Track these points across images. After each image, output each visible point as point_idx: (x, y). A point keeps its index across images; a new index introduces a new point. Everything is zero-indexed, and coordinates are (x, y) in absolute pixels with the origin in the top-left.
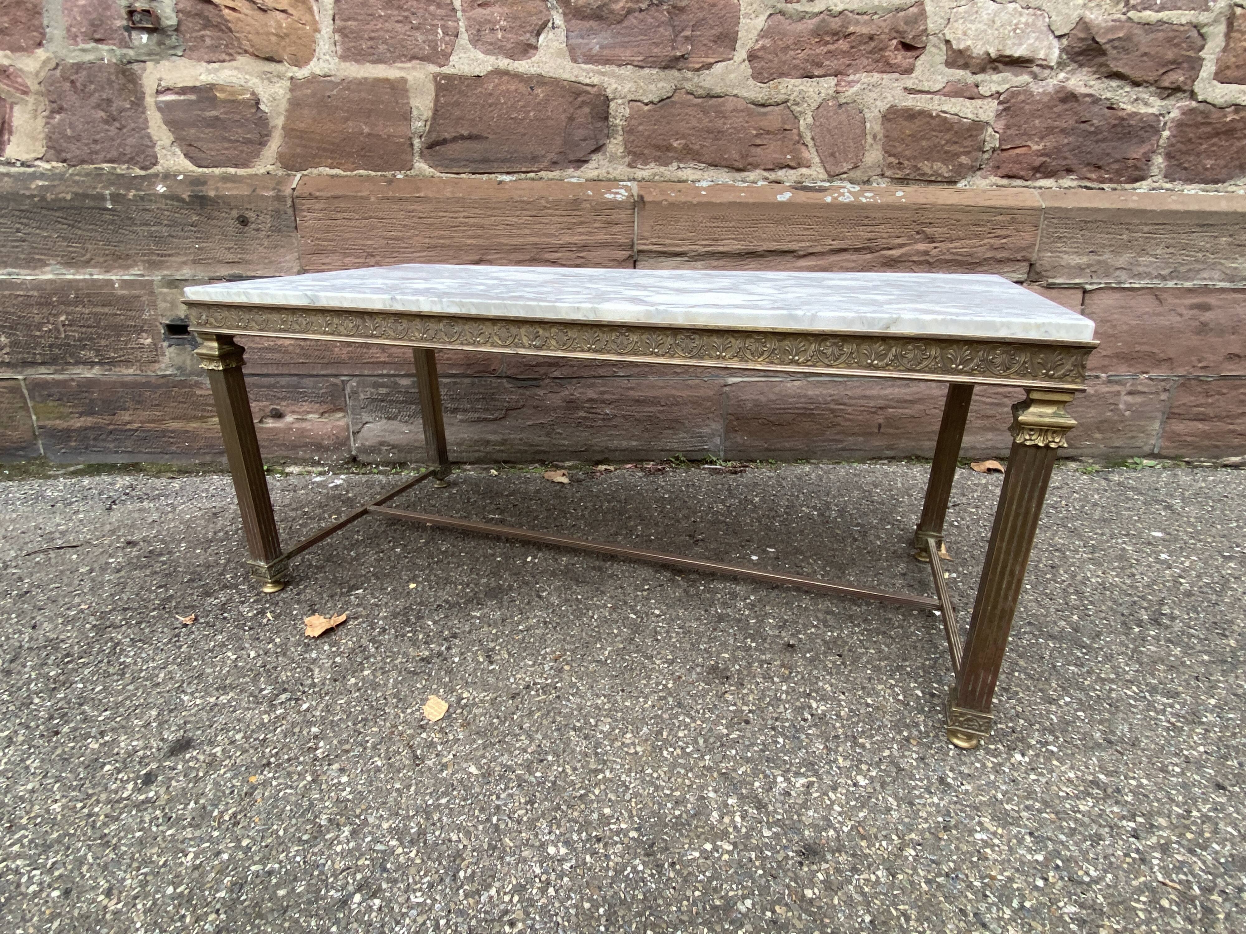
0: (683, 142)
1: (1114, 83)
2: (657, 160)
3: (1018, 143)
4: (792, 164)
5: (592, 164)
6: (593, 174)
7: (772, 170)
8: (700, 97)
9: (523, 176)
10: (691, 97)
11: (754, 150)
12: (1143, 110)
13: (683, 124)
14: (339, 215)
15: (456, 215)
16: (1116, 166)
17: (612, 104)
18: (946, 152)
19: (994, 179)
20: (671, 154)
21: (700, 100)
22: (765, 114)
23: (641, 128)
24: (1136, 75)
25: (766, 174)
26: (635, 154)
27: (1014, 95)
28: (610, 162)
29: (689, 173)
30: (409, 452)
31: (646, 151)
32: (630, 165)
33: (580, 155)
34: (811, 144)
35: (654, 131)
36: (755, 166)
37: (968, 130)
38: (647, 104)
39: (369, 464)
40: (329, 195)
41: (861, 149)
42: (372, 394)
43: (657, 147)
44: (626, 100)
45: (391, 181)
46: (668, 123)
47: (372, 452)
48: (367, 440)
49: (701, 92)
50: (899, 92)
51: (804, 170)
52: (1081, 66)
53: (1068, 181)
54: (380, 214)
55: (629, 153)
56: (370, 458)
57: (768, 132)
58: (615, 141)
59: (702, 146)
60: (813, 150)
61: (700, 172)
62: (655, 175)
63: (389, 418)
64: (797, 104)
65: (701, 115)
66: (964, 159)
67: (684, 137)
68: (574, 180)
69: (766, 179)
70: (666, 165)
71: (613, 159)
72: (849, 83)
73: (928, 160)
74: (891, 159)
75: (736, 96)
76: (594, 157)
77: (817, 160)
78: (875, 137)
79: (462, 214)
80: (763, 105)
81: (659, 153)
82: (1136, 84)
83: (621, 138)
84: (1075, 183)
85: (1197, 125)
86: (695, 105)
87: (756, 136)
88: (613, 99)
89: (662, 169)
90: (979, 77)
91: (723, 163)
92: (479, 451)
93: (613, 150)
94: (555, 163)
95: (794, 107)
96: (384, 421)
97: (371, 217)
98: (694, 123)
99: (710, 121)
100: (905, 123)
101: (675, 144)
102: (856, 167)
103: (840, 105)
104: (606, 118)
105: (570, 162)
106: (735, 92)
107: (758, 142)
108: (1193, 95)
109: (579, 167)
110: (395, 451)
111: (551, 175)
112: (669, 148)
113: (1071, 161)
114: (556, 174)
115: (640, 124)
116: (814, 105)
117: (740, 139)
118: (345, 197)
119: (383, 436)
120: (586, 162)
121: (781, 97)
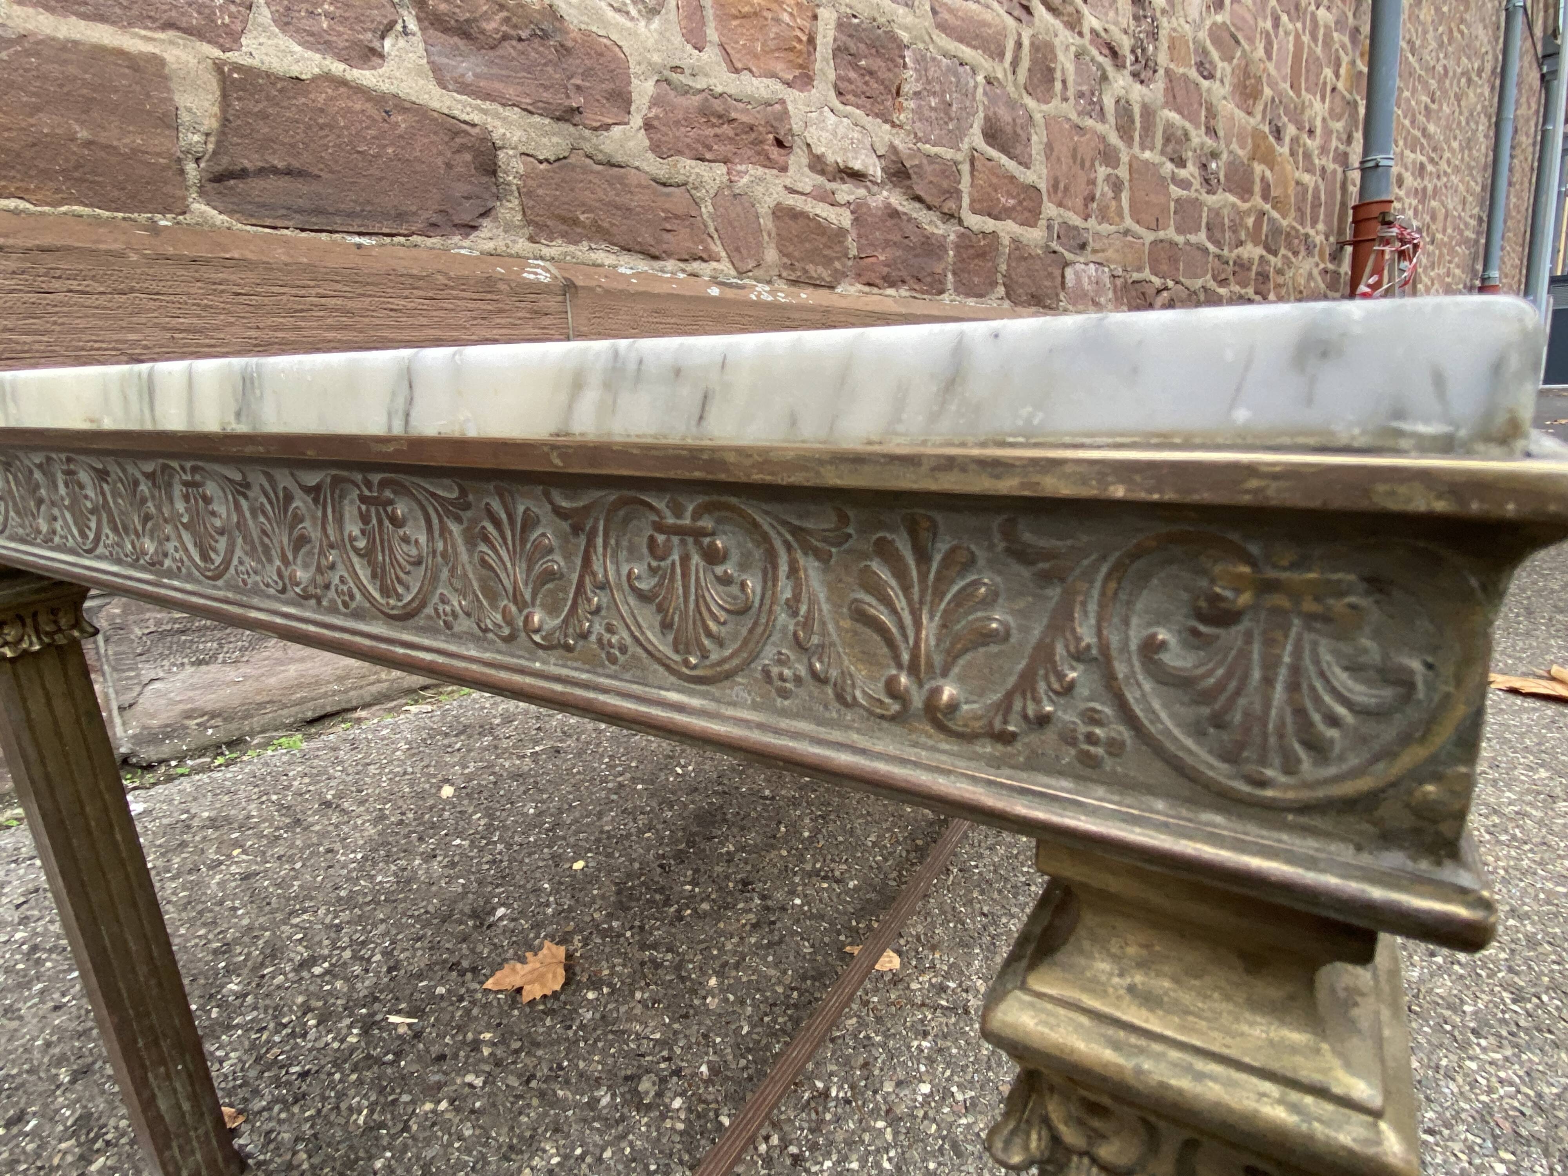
0: (591, 215)
1: (917, 205)
2: (564, 235)
3: (869, 252)
4: (705, 256)
5: (484, 233)
6: (489, 246)
7: (686, 260)
8: (600, 163)
9: (388, 240)
10: (588, 161)
11: (667, 236)
12: (936, 231)
13: (587, 193)
14: (56, 284)
15: (303, 292)
16: (929, 279)
17: (501, 154)
18: (825, 256)
19: (860, 287)
20: (579, 230)
21: (600, 167)
22: (668, 195)
23: (540, 192)
24: (928, 199)
25: (682, 265)
26: (536, 224)
27: (859, 205)
28: (506, 232)
29: (603, 256)
30: (247, 716)
31: (549, 223)
32: (532, 239)
33: (466, 218)
34: (716, 236)
35: (556, 198)
36: (669, 255)
37: (837, 235)
38: (541, 162)
39: (161, 762)
40: (30, 244)
41: (760, 245)
42: (158, 623)
43: (564, 220)
44: (518, 153)
45: (154, 229)
46: (572, 190)
47: (167, 736)
48: (153, 716)
49: (600, 157)
50: (780, 189)
51: (714, 264)
52: (895, 186)
53: (904, 292)
54: (154, 286)
55: (529, 223)
56: (166, 749)
57: (677, 217)
58: (510, 205)
59: (612, 224)
60: (718, 242)
61: (613, 257)
62: (566, 254)
63: (200, 663)
64: (696, 188)
65: (606, 186)
66: (837, 265)
67: (590, 210)
68: (463, 251)
69: (683, 271)
70: (576, 243)
71: (508, 228)
72: (739, 172)
73: (812, 262)
74: (785, 260)
75: (637, 168)
76: (486, 222)
77: (723, 254)
78: (769, 235)
79: (313, 292)
80: (664, 185)
81: (565, 228)
82: (929, 208)
83: (516, 202)
84: (907, 294)
85: (967, 247)
86: (598, 173)
87: (666, 219)
88: (500, 148)
89: (572, 248)
90: (833, 185)
91: (638, 248)
92: (379, 681)
93: (508, 216)
94: (434, 225)
95: (693, 192)
96: (189, 670)
97: (132, 290)
98: (601, 194)
99: (617, 195)
100: (791, 223)
101: (582, 218)
102: (758, 265)
103: (735, 196)
104: (494, 173)
105: (455, 226)
106: (637, 164)
107: (669, 227)
108: (960, 222)
109: (467, 235)
110: (218, 721)
111: (429, 242)
112: (576, 222)
113: (904, 274)
114: (435, 241)
115: (540, 186)
116: (712, 192)
117: (648, 221)
118: (68, 249)
119: (191, 700)
120: (474, 228)
121: (680, 179)
